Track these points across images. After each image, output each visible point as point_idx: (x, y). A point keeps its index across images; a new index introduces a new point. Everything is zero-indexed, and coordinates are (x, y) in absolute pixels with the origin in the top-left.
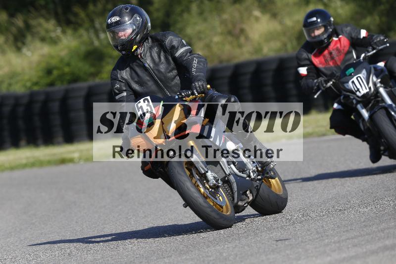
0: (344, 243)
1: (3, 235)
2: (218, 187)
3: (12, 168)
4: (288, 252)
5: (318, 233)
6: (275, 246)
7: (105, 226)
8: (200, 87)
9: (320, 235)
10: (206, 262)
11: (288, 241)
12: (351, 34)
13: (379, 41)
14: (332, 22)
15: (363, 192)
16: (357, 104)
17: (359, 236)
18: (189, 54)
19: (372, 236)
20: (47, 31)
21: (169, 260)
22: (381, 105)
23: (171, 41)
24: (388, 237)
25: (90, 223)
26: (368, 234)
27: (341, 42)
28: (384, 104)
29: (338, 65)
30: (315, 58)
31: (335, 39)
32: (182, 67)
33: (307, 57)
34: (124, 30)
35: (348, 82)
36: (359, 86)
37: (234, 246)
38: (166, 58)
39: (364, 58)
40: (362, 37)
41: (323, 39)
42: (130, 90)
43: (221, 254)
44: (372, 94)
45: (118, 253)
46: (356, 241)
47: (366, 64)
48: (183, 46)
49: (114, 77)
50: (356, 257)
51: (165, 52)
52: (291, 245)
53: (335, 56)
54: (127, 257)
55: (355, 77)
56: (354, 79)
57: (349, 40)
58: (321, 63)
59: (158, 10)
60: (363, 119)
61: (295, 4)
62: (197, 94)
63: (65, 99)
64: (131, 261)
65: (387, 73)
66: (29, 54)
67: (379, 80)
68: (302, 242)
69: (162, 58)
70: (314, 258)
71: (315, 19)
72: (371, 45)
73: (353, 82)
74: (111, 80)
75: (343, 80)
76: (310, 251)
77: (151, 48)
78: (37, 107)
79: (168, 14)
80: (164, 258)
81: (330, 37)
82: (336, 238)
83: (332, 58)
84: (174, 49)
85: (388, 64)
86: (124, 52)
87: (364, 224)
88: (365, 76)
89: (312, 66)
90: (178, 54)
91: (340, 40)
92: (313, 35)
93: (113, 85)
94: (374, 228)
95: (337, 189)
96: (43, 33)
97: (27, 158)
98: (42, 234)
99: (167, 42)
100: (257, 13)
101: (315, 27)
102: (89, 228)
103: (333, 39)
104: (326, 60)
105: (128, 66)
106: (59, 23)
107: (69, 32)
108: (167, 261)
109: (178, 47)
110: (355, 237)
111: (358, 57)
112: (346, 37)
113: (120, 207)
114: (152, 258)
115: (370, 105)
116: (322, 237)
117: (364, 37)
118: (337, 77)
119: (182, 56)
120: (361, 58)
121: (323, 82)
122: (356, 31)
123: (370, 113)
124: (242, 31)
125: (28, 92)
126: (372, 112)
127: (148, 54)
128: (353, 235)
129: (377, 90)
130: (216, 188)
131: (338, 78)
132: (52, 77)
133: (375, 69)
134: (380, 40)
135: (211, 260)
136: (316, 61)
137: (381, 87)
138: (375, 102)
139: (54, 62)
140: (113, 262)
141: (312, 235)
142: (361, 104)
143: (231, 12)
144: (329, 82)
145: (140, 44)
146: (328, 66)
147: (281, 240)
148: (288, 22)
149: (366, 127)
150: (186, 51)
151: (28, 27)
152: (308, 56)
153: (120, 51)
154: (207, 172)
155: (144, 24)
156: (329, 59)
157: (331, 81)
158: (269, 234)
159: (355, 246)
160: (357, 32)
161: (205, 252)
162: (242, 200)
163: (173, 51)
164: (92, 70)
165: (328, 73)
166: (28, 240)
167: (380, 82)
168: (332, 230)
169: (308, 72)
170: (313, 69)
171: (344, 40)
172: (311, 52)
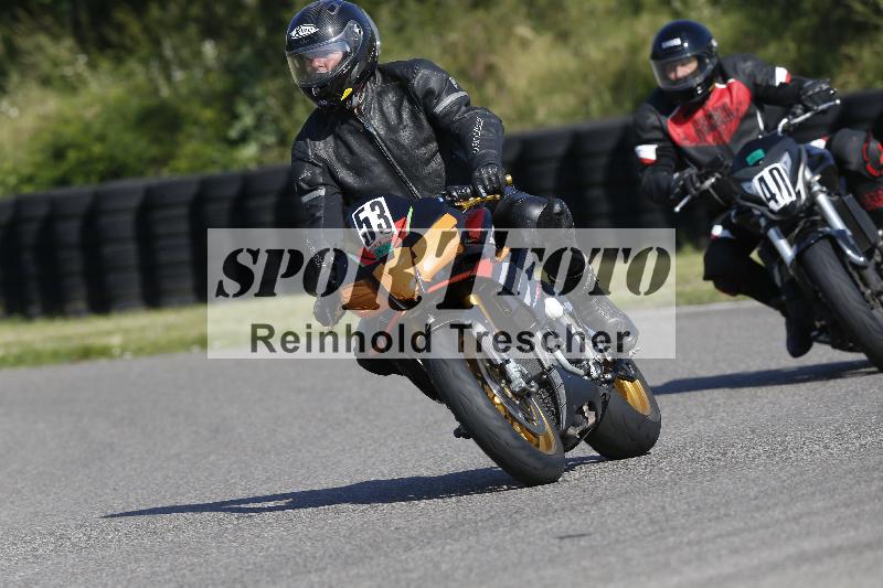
0: (710, 545)
2: (529, 394)
4: (584, 563)
5: (652, 521)
6: (557, 550)
8: (490, 179)
9: (657, 527)
10: (403, 584)
11: (585, 538)
12: (755, 78)
13: (818, 93)
14: (715, 50)
16: (767, 228)
17: (744, 530)
18: (464, 108)
19: (771, 530)
20: (56, 64)
21: (321, 577)
22: (820, 230)
23: (427, 80)
24: (808, 534)
25: (145, 491)
26: (766, 527)
27: (731, 93)
28: (827, 229)
29: (724, 142)
30: (674, 126)
31: (720, 86)
32: (449, 136)
33: (657, 123)
34: (326, 54)
35: (750, 180)
36: (774, 189)
37: (465, 549)
38: (414, 117)
39: (784, 131)
40: (777, 84)
41: (695, 85)
44: (801, 206)
45: (206, 561)
46: (736, 540)
47: (790, 141)
48: (452, 90)
49: (299, 154)
51: (411, 102)
52: (591, 547)
53: (719, 123)
54: (226, 568)
55: (766, 170)
56: (765, 173)
57: (749, 88)
58: (687, 137)
60: (782, 262)
61: (609, 12)
62: (484, 195)
63: (93, 214)
64: (236, 579)
65: (832, 162)
66: (14, 112)
67: (817, 178)
68: (617, 541)
69: (405, 116)
70: (643, 578)
71: (677, 42)
72: (800, 102)
73: (762, 180)
75: (741, 174)
76: (635, 563)
77: (381, 94)
78: (30, 232)
80: (310, 572)
81: (708, 82)
82: (692, 535)
83: (713, 128)
84: (431, 96)
85: (834, 143)
86: (324, 103)
87: (754, 503)
88: (788, 168)
89: (669, 144)
90: (439, 109)
91: (729, 88)
92: (672, 76)
93: (297, 172)
94: (777, 513)
95: (696, 424)
96: (46, 67)
99: (417, 82)
100: (524, 31)
101: (678, 58)
103: (715, 87)
104: (699, 132)
105: (331, 132)
106: (83, 44)
107: (105, 65)
108: (317, 579)
109: (441, 92)
110: (736, 532)
112: (743, 82)
113: (212, 458)
114: (283, 572)
115: (797, 231)
116: (662, 530)
117: (781, 83)
118: (727, 167)
119: (448, 113)
120: (780, 129)
121: (694, 178)
122: (764, 70)
123: (798, 248)
124: (490, 69)
125: (10, 197)
126: (803, 246)
127: (375, 106)
128: (730, 529)
129: (812, 197)
130: (523, 395)
131: (729, 170)
132: (64, 167)
133: (810, 155)
134: (821, 91)
135: (413, 580)
136: (677, 133)
137: (821, 191)
138: (808, 224)
139: (70, 132)
141: (640, 527)
142: (777, 228)
143: (465, 28)
144: (707, 179)
145: (359, 85)
146: (705, 144)
148: (594, 52)
150: (459, 102)
151: (13, 52)
152: (659, 120)
153: (315, 99)
154: (508, 362)
155: (369, 41)
156: (705, 129)
157: (713, 176)
158: (543, 522)
159: (735, 551)
160: (767, 74)
161: (401, 561)
162: (575, 425)
163: (431, 101)
164: (155, 151)
165: (705, 159)
167: (820, 182)
168: (683, 516)
169: (657, 155)
170: (670, 150)
171: (739, 89)
172: (666, 113)
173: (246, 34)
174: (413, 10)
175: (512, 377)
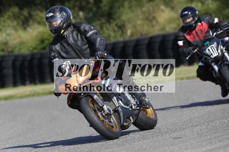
0: (213, 140)
1: (16, 136)
2: (111, 114)
3: (21, 97)
4: (181, 145)
5: (198, 134)
6: (173, 142)
7: (75, 130)
8: (100, 55)
9: (199, 135)
11: (181, 138)
12: (209, 21)
14: (197, 14)
15: (224, 110)
16: (211, 63)
17: (222, 136)
18: (95, 35)
20: (42, 18)
21: (112, 150)
22: (225, 63)
23: (85, 27)
26: (227, 135)
27: (203, 26)
29: (201, 39)
31: (199, 24)
33: (183, 35)
34: (56, 21)
35: (206, 50)
36: (212, 52)
37: (149, 142)
38: (81, 37)
39: (215, 35)
40: (215, 22)
41: (192, 24)
42: (61, 57)
43: (142, 146)
44: (220, 57)
47: (216, 39)
48: (92, 30)
49: (51, 49)
50: (220, 148)
51: (81, 34)
52: (182, 141)
53: (199, 34)
55: (210, 47)
56: (209, 48)
58: (191, 39)
59: (105, 6)
60: (215, 72)
66: (31, 31)
67: (225, 48)
68: (189, 139)
69: (79, 38)
70: (196, 149)
71: (187, 12)
72: (220, 28)
73: (209, 50)
74: (49, 51)
75: (203, 48)
76: (193, 145)
77: (72, 32)
78: (36, 62)
79: (111, 8)
80: (109, 148)
81: (196, 23)
82: (208, 137)
83: (198, 36)
84: (86, 32)
86: (56, 34)
88: (216, 46)
89: (186, 40)
90: (88, 35)
91: (202, 25)
92: (186, 22)
93: (50, 54)
96: (39, 19)
97: (30, 91)
98: (38, 135)
99: (82, 28)
100: (162, 7)
101: (187, 17)
102: (66, 131)
104: (194, 37)
105: (59, 42)
109: (88, 31)
110: (220, 136)
111: (213, 34)
112: (206, 23)
114: (102, 149)
115: (219, 63)
116: (200, 136)
117: (216, 23)
118: (200, 46)
119: (90, 36)
120: (214, 35)
122: (212, 19)
124: (154, 18)
125: (30, 53)
126: (220, 67)
127: (71, 35)
129: (223, 54)
130: (109, 115)
132: (44, 45)
133: (222, 41)
134: (225, 24)
135: (136, 150)
136: (188, 37)
137: (226, 52)
138: (222, 61)
139: (45, 36)
140: (79, 151)
141: (195, 135)
142: (214, 63)
143: (147, 7)
144: (195, 50)
145: (66, 29)
146: (196, 40)
147: (176, 138)
149: (217, 76)
151: (30, 16)
152: (183, 34)
153: (54, 33)
154: (104, 105)
156: (196, 36)
157: (196, 49)
159: (219, 141)
160: (212, 20)
161: (133, 145)
162: (126, 122)
165: (195, 44)
166: (31, 138)
167: (225, 49)
168: (206, 132)
169: (183, 44)
170: (186, 42)
171: (205, 25)
172: (185, 32)
173: (91, 10)
174: (134, 3)
175: (105, 110)
